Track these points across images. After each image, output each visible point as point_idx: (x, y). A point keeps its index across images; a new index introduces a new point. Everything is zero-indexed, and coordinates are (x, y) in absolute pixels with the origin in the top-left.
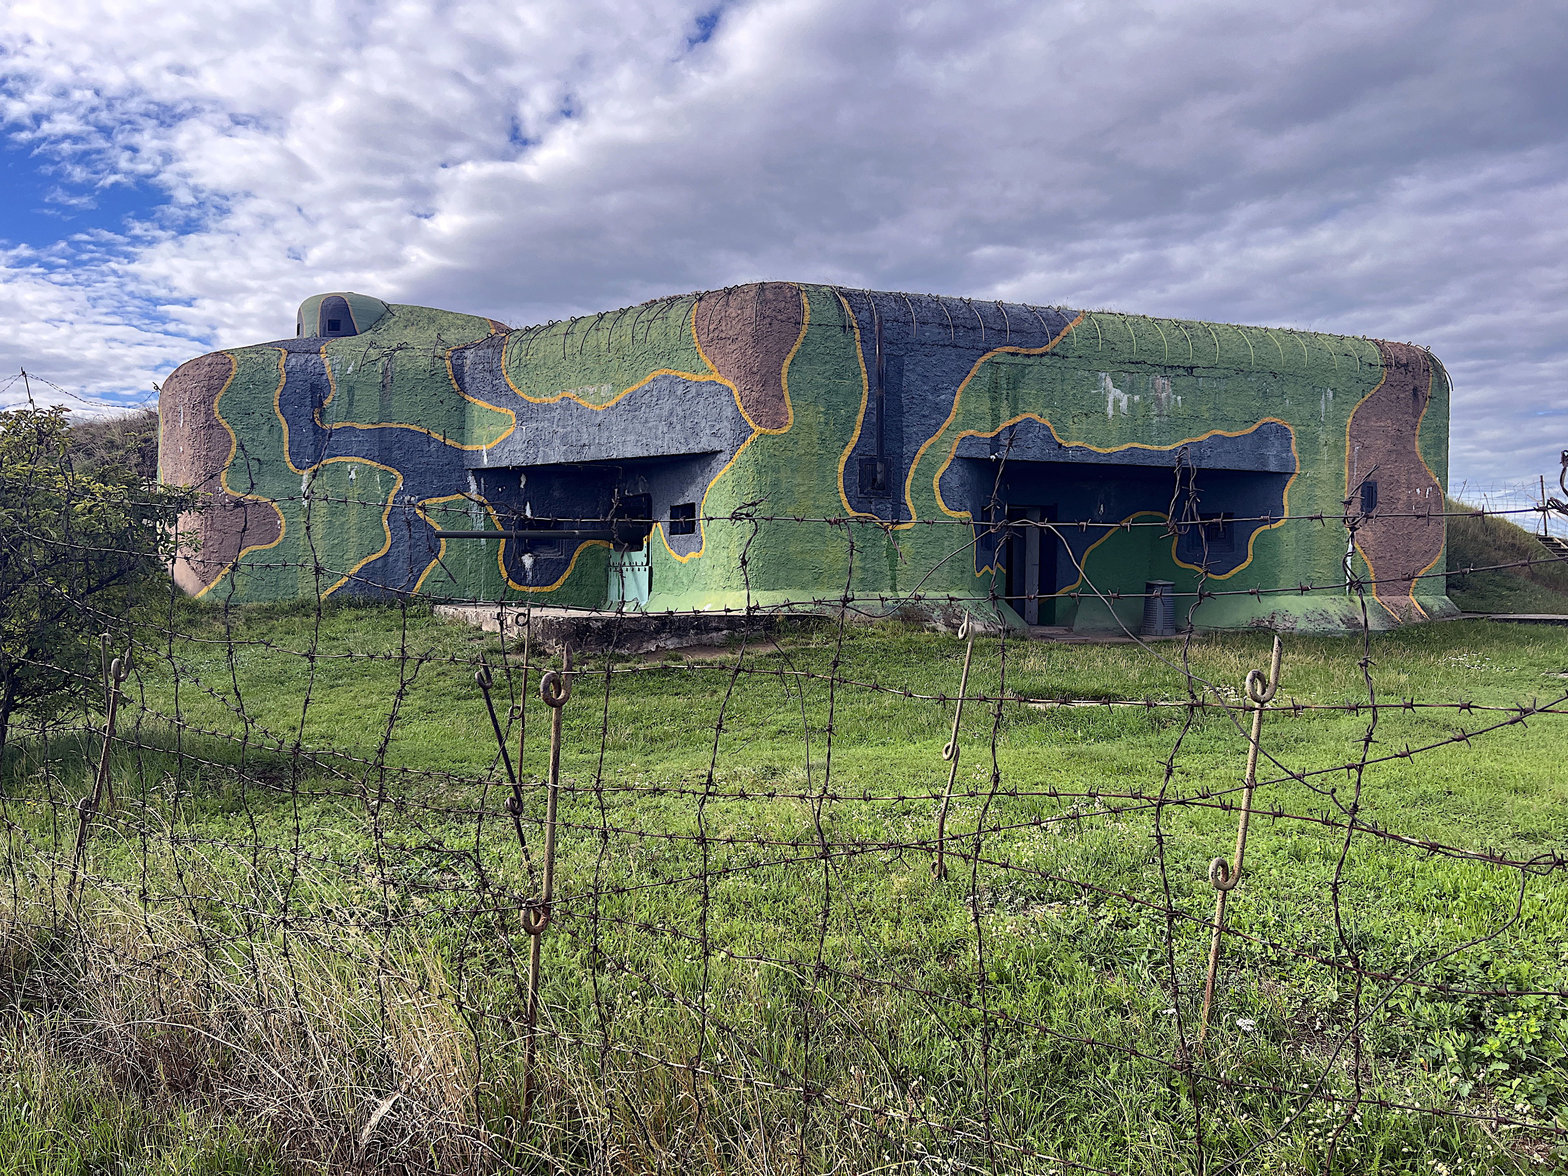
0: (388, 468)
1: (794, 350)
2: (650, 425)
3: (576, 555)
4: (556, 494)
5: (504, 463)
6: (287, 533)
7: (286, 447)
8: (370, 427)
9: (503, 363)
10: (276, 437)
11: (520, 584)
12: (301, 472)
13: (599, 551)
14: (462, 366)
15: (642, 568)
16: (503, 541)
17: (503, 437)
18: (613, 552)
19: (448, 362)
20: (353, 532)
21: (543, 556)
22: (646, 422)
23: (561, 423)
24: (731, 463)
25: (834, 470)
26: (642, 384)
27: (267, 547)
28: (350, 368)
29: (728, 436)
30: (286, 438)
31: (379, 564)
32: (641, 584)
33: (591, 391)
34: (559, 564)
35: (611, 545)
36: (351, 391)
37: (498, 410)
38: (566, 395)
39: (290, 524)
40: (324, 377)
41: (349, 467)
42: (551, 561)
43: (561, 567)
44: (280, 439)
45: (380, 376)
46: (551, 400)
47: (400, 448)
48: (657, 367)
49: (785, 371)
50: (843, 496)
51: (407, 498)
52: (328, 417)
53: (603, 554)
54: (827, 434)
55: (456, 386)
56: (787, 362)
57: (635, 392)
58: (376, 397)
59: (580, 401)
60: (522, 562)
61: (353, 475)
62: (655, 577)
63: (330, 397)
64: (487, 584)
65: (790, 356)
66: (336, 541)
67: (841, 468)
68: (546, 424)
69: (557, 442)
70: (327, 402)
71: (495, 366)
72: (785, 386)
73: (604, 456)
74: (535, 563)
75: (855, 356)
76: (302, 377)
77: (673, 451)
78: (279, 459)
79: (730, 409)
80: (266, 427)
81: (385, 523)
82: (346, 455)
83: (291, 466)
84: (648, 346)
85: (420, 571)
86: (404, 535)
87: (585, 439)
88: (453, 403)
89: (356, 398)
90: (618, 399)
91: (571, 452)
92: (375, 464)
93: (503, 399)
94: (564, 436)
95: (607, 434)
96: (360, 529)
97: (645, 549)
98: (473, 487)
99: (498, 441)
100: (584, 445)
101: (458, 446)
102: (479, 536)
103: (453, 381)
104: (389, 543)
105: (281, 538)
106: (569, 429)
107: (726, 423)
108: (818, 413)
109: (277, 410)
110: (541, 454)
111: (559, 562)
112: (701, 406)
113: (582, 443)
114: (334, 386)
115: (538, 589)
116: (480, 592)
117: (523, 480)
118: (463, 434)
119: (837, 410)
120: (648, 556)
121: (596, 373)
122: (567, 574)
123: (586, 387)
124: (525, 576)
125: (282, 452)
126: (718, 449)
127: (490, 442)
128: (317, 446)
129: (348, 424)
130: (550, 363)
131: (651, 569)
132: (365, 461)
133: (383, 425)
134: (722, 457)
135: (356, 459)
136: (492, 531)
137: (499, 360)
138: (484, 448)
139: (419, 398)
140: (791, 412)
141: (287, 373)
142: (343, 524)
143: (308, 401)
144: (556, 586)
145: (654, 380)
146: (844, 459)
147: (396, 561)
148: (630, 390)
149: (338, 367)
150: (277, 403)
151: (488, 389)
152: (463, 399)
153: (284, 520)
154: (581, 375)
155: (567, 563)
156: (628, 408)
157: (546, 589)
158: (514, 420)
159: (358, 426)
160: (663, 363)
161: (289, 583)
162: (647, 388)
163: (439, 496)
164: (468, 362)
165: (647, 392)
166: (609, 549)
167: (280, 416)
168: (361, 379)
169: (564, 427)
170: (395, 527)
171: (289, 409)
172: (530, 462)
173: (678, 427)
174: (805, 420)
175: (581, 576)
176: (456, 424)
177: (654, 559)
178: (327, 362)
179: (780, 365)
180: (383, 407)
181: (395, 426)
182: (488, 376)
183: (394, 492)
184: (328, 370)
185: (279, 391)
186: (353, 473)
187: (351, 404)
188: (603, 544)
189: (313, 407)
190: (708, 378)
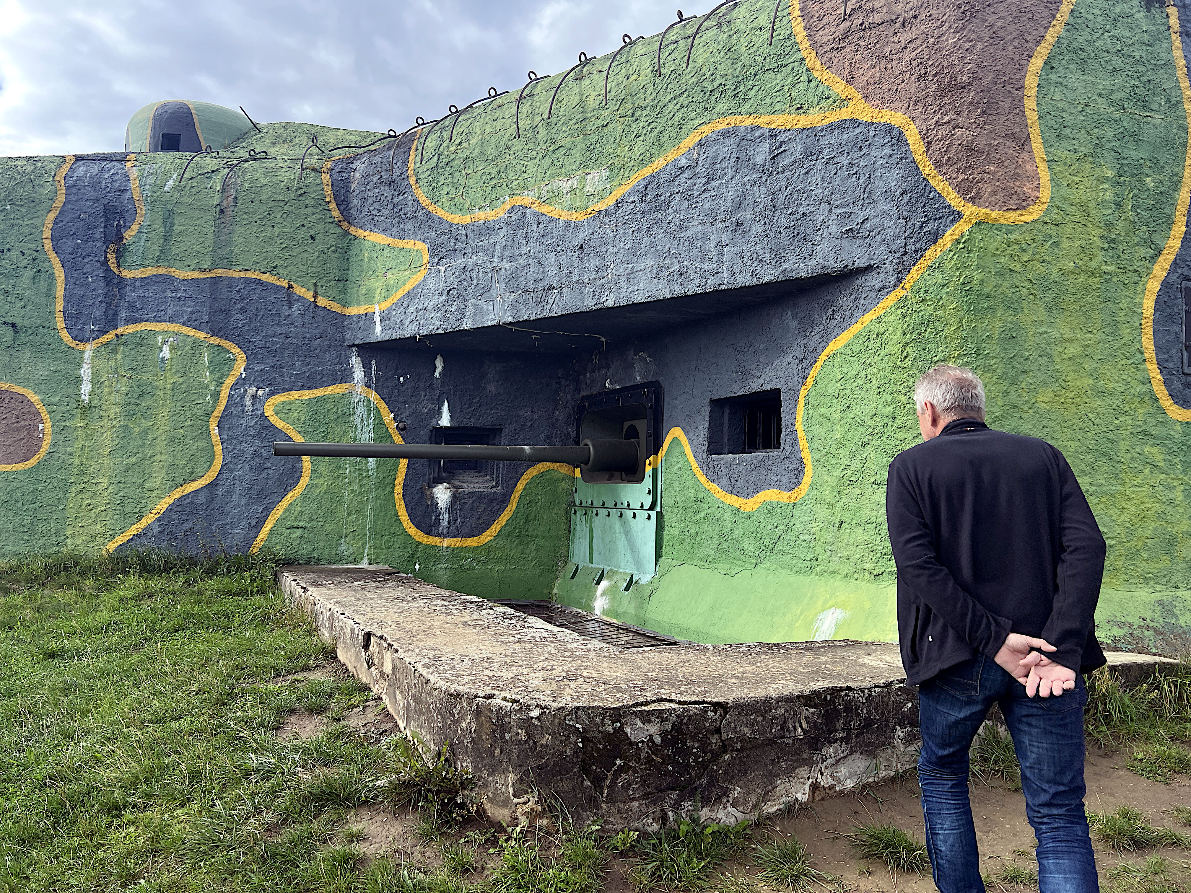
0: (224, 343)
1: (1050, 37)
2: (689, 233)
3: (520, 487)
4: (492, 388)
5: (408, 332)
6: (53, 445)
7: (60, 305)
8: (197, 275)
9: (411, 166)
10: (44, 288)
11: (429, 533)
12: (81, 346)
13: (557, 481)
14: (347, 182)
15: (642, 515)
16: (404, 463)
17: (408, 287)
18: (581, 484)
19: (326, 177)
20: (161, 444)
21: (467, 488)
22: (681, 227)
23: (507, 254)
24: (899, 293)
25: (1135, 311)
26: (672, 155)
27: (20, 467)
28: (171, 183)
29: (891, 232)
30: (60, 291)
31: (202, 498)
32: (639, 542)
33: (566, 186)
34: (492, 500)
35: (578, 472)
36: (168, 218)
37: (401, 243)
38: (519, 201)
39: (60, 430)
40: (127, 195)
41: (160, 339)
42: (479, 496)
43: (496, 506)
44: (50, 293)
45: (217, 196)
46: (489, 215)
47: (243, 310)
48: (707, 117)
49: (1031, 82)
50: (1153, 369)
51: (252, 391)
52: (130, 259)
53: (564, 485)
54: (1121, 225)
55: (336, 213)
56: (1036, 63)
57: (655, 176)
58: (208, 228)
59: (545, 209)
60: (432, 497)
61: (166, 353)
62: (671, 531)
63: (135, 227)
64: (375, 533)
65: (1043, 51)
66: (133, 460)
67: (1148, 305)
68: (481, 258)
69: (499, 287)
70: (129, 235)
71: (397, 172)
72: (1032, 117)
73: (589, 303)
74: (455, 498)
75: (1170, 64)
76: (91, 194)
77: (744, 280)
78: (47, 325)
79: (896, 173)
80: (29, 273)
81: (214, 430)
82: (157, 319)
83: (65, 336)
84: (688, 79)
85: (267, 511)
86: (243, 452)
87: (552, 276)
88: (331, 240)
89: (177, 228)
90: (619, 192)
91: (525, 303)
92: (201, 335)
93: (409, 225)
94: (513, 277)
95: (594, 262)
96: (172, 440)
97: (648, 482)
98: (359, 374)
99: (399, 295)
100: (551, 288)
101: (337, 308)
102: (365, 454)
103: (333, 205)
104: (218, 462)
105: (42, 453)
106: (522, 262)
107: (884, 206)
108: (1101, 180)
109: (48, 245)
110: (470, 311)
111: (491, 498)
112: (816, 176)
113: (546, 283)
114: (142, 210)
115: (457, 542)
116: (363, 546)
117: (439, 364)
118: (344, 291)
119: (1138, 176)
120: (653, 492)
121: (576, 154)
122: (504, 518)
123: (556, 183)
124: (438, 519)
125: (52, 313)
126: (861, 263)
127: (386, 298)
128: (109, 305)
129: (161, 271)
130: (491, 152)
131: (660, 515)
132: (186, 330)
133: (219, 272)
134: (874, 280)
135: (174, 327)
136: (385, 446)
137: (406, 163)
138: (377, 309)
139: (277, 230)
140: (1045, 177)
141: (68, 188)
142: (146, 431)
143: (98, 233)
144: (487, 537)
145: (700, 144)
146: (1154, 286)
147: (230, 493)
148: (647, 171)
149: (151, 181)
150: (47, 233)
151: (386, 212)
152: (347, 233)
153: (49, 424)
154: (547, 161)
155: (505, 500)
156: (640, 206)
157: (471, 542)
158: (426, 257)
159: (179, 274)
160: (721, 107)
161: (53, 526)
162: (684, 162)
163: (302, 388)
164: (357, 175)
165: (683, 169)
166: (573, 479)
167: (52, 256)
168: (186, 199)
169: (512, 259)
170: (230, 438)
171: (68, 245)
172: (451, 326)
173: (757, 229)
174: (1076, 196)
175: (527, 521)
176: (336, 273)
177: (667, 500)
178: (134, 173)
179: (1022, 69)
180: (219, 244)
181: (236, 275)
182: (388, 192)
183: (230, 381)
184: (134, 184)
185: (52, 216)
186: (166, 348)
187: (167, 238)
188: (564, 469)
189: (106, 241)
190: (834, 117)
